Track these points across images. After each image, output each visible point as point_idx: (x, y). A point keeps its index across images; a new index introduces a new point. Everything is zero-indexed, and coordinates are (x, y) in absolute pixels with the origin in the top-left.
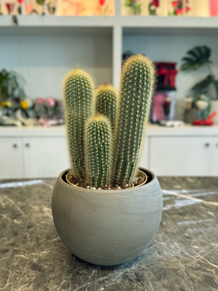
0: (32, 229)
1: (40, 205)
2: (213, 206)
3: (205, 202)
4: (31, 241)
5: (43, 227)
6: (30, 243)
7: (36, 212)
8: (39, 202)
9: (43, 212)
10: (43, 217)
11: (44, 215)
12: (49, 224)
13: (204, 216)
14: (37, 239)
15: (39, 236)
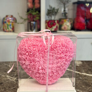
0: (2, 85)
1: (5, 74)
2: (83, 75)
3: (80, 73)
4: (2, 89)
5: (7, 83)
6: (2, 90)
7: (4, 77)
8: (4, 73)
9: (7, 78)
10: (7, 80)
11: (7, 79)
12: (10, 82)
13: (77, 79)
14: (5, 88)
15: (6, 87)
